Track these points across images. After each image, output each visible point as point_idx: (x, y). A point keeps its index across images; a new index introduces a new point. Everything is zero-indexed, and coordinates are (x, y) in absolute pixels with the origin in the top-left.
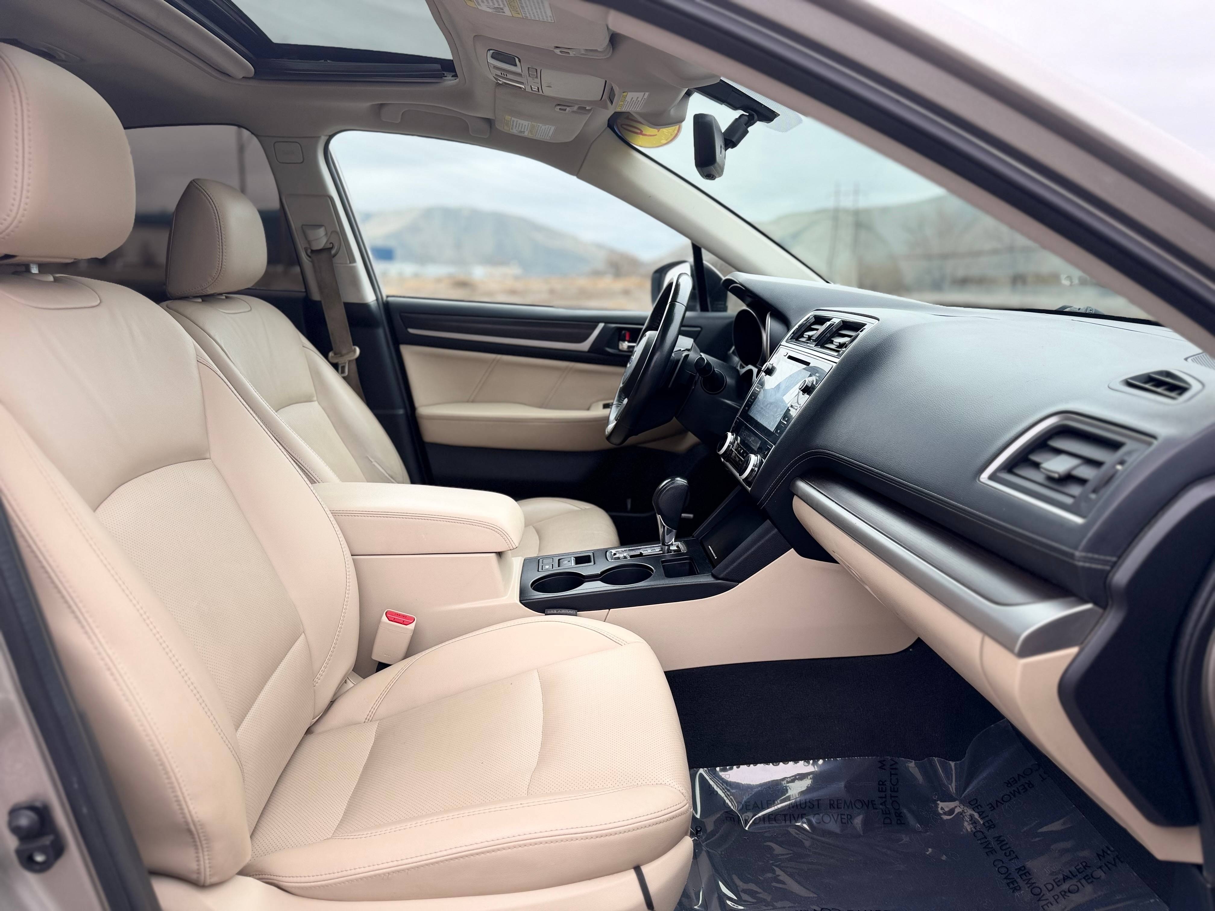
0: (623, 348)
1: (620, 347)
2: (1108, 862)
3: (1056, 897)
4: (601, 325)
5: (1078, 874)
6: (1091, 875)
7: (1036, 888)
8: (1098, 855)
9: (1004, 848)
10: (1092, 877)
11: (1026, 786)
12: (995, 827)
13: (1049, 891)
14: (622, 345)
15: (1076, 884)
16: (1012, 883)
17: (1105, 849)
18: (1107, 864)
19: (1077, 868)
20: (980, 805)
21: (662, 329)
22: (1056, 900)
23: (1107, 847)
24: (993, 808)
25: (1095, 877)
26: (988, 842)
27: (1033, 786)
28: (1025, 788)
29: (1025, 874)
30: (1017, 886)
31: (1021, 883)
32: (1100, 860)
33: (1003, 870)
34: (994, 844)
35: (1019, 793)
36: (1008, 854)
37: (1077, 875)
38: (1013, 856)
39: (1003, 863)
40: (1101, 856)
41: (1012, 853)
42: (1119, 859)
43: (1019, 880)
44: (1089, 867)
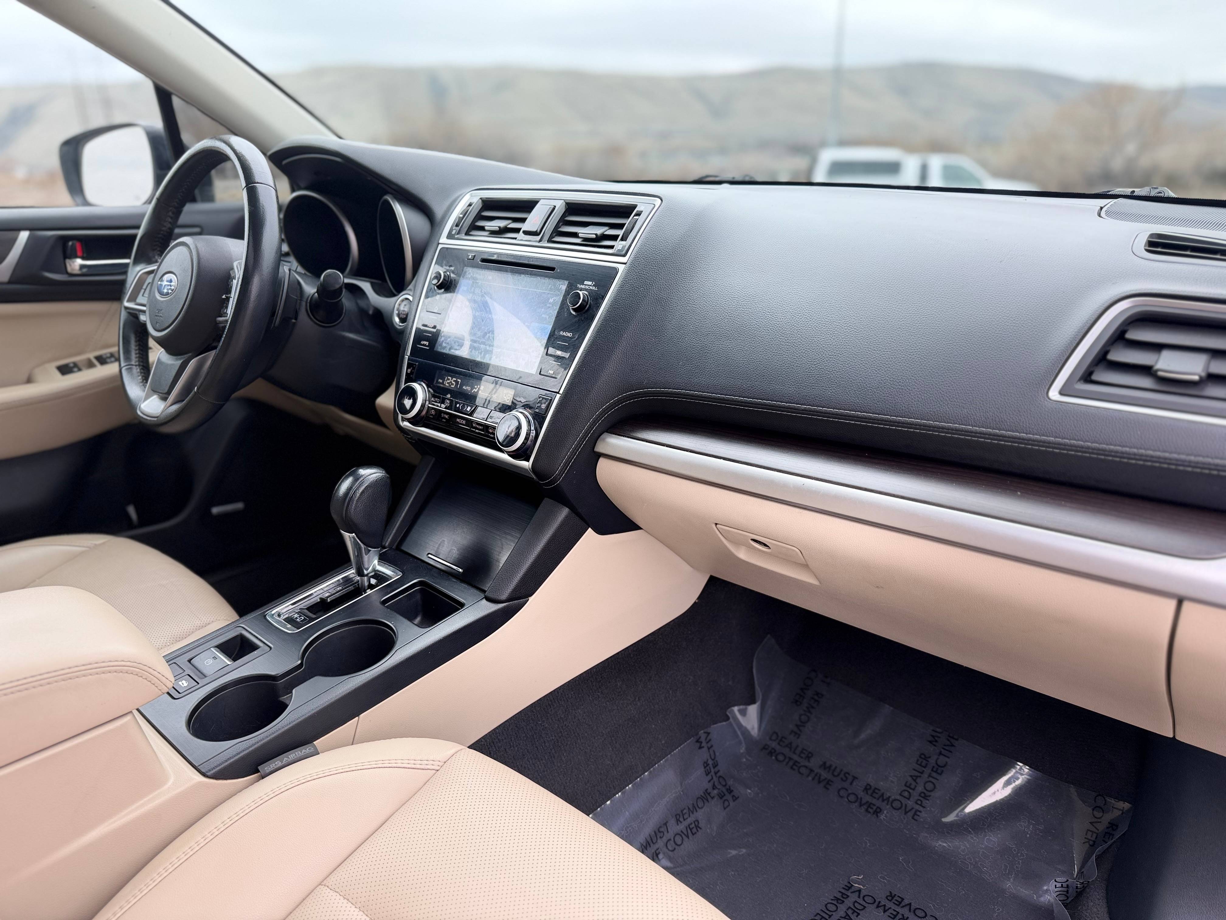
0: (73, 270)
1: (69, 269)
2: (945, 745)
3: (919, 802)
4: (24, 235)
5: (923, 769)
6: (937, 764)
7: (897, 801)
8: (930, 742)
9: (836, 774)
10: (939, 766)
11: (816, 697)
12: (812, 755)
13: (909, 799)
14: (70, 265)
15: (928, 780)
16: (869, 807)
17: (934, 734)
18: (945, 747)
19: (919, 763)
20: (782, 737)
21: (251, 237)
22: (921, 805)
23: (933, 730)
24: (798, 735)
25: (941, 765)
26: (818, 775)
27: (822, 695)
28: (816, 701)
29: (874, 792)
30: (876, 809)
31: (878, 803)
32: (935, 746)
33: (852, 798)
34: (824, 774)
35: (813, 707)
36: (844, 779)
37: (924, 771)
38: (850, 778)
39: (847, 790)
40: (933, 741)
41: (847, 775)
42: (953, 738)
43: (874, 801)
44: (930, 757)
